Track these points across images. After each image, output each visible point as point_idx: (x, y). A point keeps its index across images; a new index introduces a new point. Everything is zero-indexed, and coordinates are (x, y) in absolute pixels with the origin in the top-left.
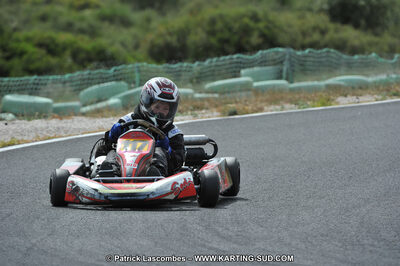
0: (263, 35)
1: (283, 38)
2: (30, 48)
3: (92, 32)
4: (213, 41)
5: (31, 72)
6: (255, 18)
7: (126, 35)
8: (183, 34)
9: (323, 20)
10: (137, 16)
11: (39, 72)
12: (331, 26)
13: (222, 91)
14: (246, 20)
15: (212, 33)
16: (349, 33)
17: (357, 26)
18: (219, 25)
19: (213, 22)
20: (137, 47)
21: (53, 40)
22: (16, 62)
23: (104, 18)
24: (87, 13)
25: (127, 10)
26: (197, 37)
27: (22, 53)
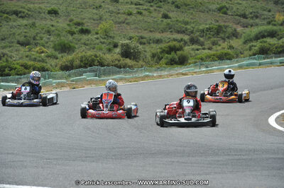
0: (98, 62)
1: (106, 63)
2: (18, 67)
3: (43, 61)
4: (82, 64)
5: (18, 75)
6: (96, 56)
7: (53, 62)
8: (72, 61)
9: (119, 57)
10: (59, 56)
11: (21, 75)
12: (122, 59)
13: (77, 81)
14: (93, 57)
15: (81, 61)
16: (128, 61)
17: (130, 59)
18: (84, 59)
19: (82, 57)
20: (56, 66)
21: (26, 64)
22: (13, 72)
23: (48, 56)
24: (43, 54)
25: (57, 53)
26: (77, 62)
27: (16, 68)
